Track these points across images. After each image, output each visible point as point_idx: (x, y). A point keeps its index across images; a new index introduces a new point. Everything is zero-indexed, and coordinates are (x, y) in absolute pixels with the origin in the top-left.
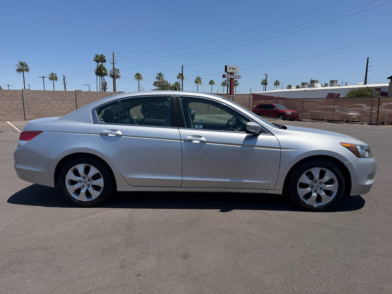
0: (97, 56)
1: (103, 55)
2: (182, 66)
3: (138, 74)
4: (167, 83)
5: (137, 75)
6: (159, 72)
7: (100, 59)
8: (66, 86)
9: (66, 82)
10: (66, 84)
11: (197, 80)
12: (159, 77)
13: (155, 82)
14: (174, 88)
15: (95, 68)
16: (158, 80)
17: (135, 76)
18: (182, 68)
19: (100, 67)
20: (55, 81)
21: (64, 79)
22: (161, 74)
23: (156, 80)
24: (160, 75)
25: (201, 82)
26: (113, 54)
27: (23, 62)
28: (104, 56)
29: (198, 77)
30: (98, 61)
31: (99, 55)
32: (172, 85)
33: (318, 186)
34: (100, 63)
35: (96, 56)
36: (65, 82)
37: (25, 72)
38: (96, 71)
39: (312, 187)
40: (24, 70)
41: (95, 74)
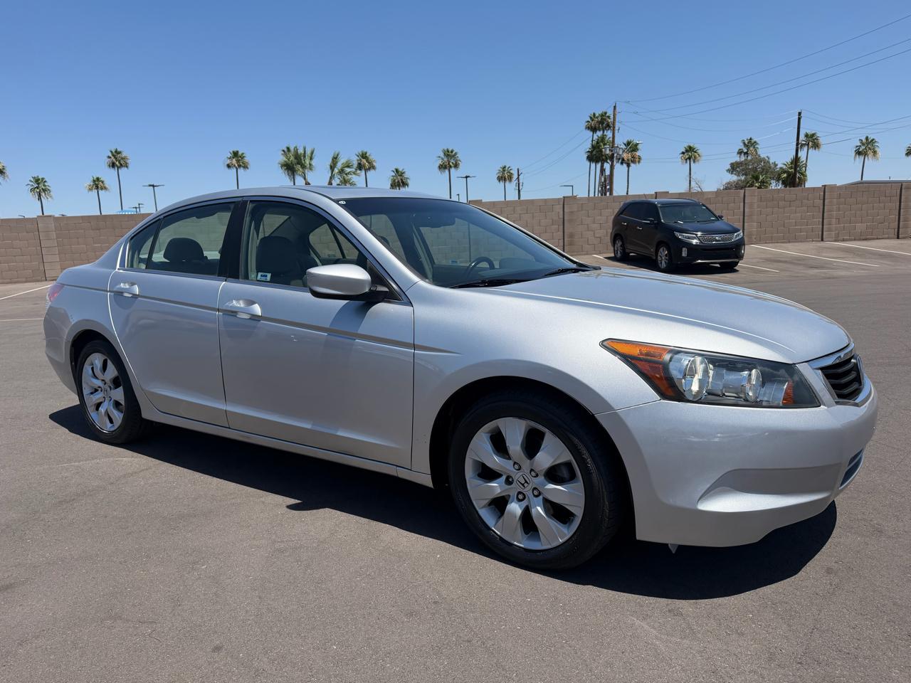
0: (593, 117)
1: (606, 113)
2: (800, 114)
3: (690, 147)
4: (769, 162)
5: (687, 151)
6: (746, 139)
7: (600, 123)
8: (521, 193)
9: (521, 184)
10: (521, 187)
11: (863, 147)
12: (745, 151)
13: (732, 165)
14: (785, 175)
15: (588, 146)
16: (743, 158)
17: (683, 153)
18: (799, 119)
19: (598, 143)
20: (507, 183)
21: (518, 178)
22: (753, 141)
23: (737, 159)
24: (750, 144)
25: (875, 152)
26: (615, 107)
27: (450, 150)
28: (607, 115)
29: (867, 138)
30: (594, 130)
31: (597, 115)
32: (781, 168)
33: (526, 482)
34: (599, 133)
35: (591, 118)
36: (519, 184)
37: (453, 170)
38: (588, 152)
39: (509, 481)
40: (451, 167)
41: (585, 159)
